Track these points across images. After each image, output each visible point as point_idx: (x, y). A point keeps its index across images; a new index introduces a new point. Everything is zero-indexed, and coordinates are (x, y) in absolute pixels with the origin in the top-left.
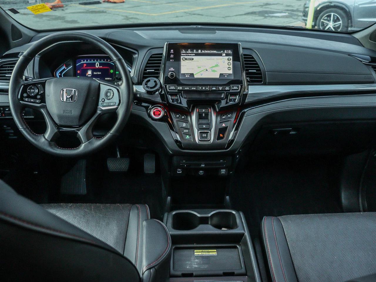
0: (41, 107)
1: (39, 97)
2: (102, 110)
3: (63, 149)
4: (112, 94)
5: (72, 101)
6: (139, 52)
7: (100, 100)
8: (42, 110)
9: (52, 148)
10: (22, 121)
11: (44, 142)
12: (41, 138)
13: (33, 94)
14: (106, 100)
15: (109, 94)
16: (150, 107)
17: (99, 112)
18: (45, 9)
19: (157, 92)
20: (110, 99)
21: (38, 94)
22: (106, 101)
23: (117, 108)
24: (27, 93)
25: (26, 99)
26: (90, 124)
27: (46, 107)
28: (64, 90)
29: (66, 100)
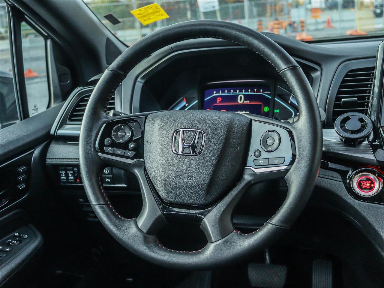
0: (135, 165)
1: (133, 145)
2: (254, 174)
3: (170, 252)
4: (277, 141)
5: (193, 153)
6: (323, 67)
7: (251, 153)
8: (136, 171)
9: (149, 248)
10: (98, 192)
11: (134, 235)
12: (130, 225)
13: (121, 140)
14: (263, 152)
15: (269, 141)
16: (350, 172)
17: (247, 178)
18: (157, 14)
19: (364, 141)
20: (272, 151)
21: (130, 140)
22: (264, 155)
23: (287, 171)
24: (111, 138)
25: (109, 150)
26: (228, 203)
27: (145, 166)
28: (179, 131)
29: (182, 152)
